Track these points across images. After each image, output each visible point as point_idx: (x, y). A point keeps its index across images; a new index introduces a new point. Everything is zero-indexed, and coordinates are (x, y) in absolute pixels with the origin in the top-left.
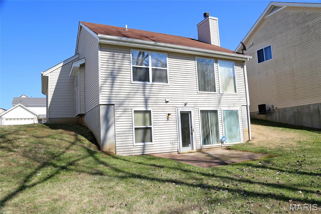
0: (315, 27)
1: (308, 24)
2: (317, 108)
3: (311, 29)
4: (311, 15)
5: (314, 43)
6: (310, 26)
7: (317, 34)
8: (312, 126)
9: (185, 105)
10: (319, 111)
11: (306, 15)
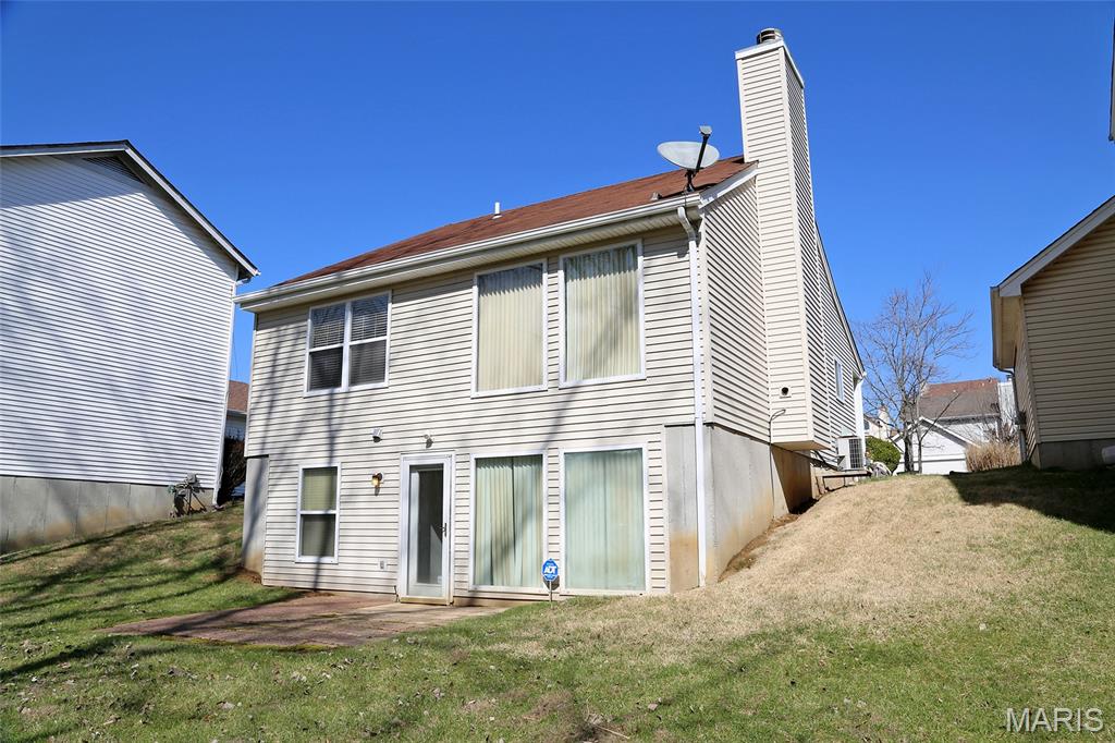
9: (429, 443)
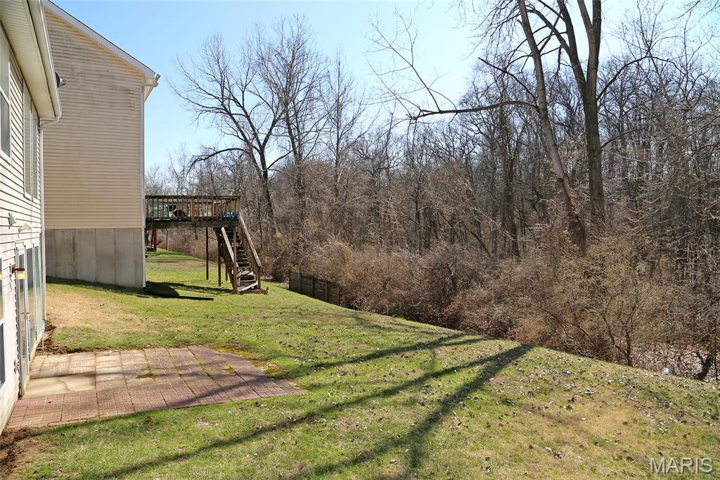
0: (87, 79)
1: (73, 63)
2: (72, 238)
3: (76, 77)
4: (80, 49)
5: (81, 108)
6: (79, 71)
7: (88, 92)
8: (56, 274)
10: (74, 245)
11: (71, 44)
